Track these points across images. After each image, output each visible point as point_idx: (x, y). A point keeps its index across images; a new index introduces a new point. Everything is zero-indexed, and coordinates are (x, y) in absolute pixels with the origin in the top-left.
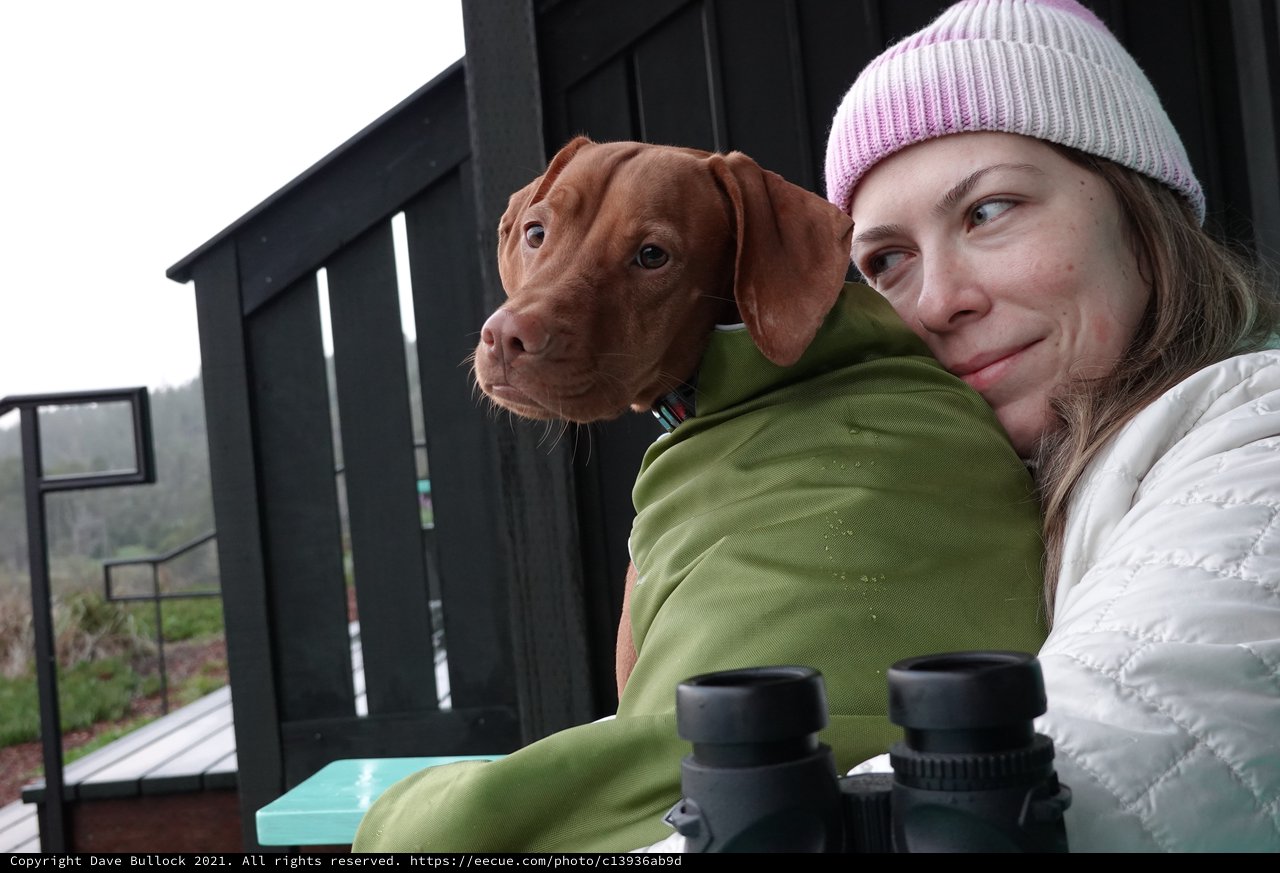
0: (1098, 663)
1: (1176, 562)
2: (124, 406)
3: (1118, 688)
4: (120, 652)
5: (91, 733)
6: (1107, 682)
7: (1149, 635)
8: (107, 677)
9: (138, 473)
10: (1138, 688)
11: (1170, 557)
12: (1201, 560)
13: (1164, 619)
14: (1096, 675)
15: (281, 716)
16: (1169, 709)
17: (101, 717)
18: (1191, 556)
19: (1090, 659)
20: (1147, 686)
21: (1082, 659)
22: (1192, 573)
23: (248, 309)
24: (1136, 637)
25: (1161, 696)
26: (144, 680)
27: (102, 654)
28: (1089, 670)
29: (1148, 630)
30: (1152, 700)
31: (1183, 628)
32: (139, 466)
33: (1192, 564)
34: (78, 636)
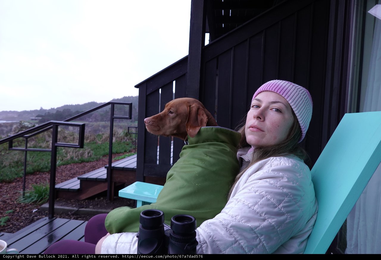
0: (225, 223)
1: (245, 203)
2: (128, 106)
3: (227, 229)
4: (130, 140)
5: (123, 154)
6: (225, 228)
7: (235, 218)
8: (128, 144)
9: (129, 117)
10: (230, 230)
11: (244, 201)
12: (248, 204)
13: (238, 215)
14: (223, 226)
15: (145, 162)
16: (234, 234)
17: (125, 151)
18: (247, 202)
19: (223, 222)
20: (231, 230)
21: (222, 222)
22: (246, 206)
23: (147, 94)
24: (233, 218)
25: (233, 232)
26: (133, 146)
27: (127, 140)
28: (223, 225)
29: (235, 217)
30: (232, 232)
31: (241, 218)
32: (129, 116)
33: (247, 204)
34: (124, 137)
